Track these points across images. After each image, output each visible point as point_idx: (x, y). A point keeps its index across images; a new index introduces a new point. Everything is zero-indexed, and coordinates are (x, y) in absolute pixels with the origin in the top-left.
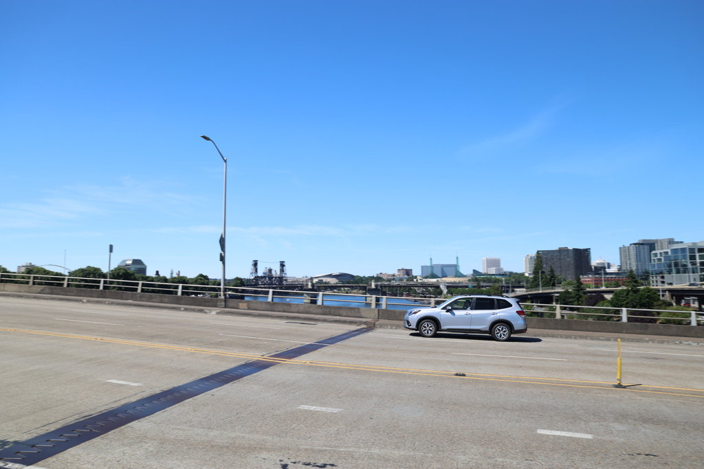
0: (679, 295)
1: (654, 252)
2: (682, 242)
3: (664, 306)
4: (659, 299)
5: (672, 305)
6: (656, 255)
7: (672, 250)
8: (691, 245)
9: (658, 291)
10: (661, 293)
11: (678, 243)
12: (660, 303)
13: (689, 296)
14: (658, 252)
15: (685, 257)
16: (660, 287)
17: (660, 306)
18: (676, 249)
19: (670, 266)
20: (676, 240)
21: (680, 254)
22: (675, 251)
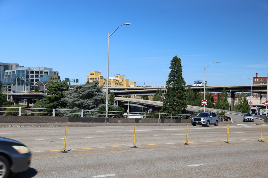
0: (18, 98)
1: (6, 71)
2: (23, 67)
3: (9, 104)
4: (6, 101)
5: (14, 104)
6: (7, 72)
7: (17, 71)
8: (28, 69)
9: (6, 95)
10: (8, 97)
11: (21, 67)
12: (7, 103)
13: (23, 99)
14: (8, 71)
15: (23, 76)
16: (7, 93)
17: (6, 105)
18: (19, 71)
19: (15, 80)
20: (20, 65)
21: (21, 74)
22: (18, 71)
